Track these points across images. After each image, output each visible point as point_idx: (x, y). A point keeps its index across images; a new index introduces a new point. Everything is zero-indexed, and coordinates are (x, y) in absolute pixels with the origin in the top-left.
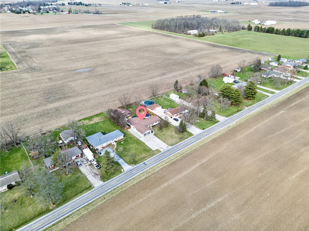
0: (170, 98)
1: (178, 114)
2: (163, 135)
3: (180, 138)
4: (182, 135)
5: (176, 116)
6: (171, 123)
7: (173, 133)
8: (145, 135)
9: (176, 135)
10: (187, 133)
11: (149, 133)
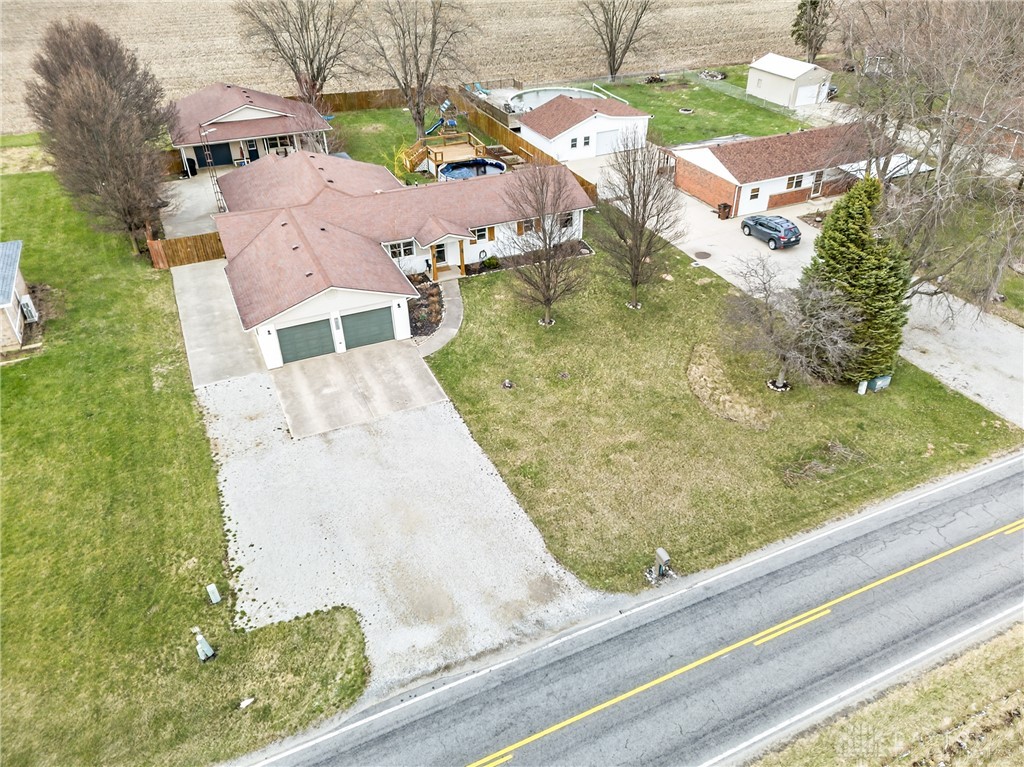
0: (752, 89)
1: (808, 181)
2: (557, 378)
3: (794, 466)
4: (822, 410)
5: (776, 202)
6: (705, 255)
7: (705, 373)
8: (304, 343)
9: (742, 410)
10: (901, 401)
11: (367, 329)
